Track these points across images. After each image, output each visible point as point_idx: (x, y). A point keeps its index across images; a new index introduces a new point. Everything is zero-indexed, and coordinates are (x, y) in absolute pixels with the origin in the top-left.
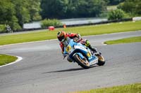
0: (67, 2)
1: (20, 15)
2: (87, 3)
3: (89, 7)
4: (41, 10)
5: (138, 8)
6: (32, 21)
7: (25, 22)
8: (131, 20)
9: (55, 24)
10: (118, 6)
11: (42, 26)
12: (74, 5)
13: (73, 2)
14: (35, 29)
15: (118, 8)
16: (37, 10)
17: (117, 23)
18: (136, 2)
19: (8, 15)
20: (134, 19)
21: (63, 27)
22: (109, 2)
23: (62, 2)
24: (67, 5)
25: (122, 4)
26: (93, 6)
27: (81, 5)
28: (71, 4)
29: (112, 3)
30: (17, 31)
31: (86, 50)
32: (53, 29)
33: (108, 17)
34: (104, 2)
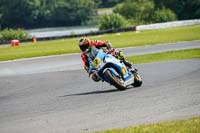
0: (38, 3)
2: (68, 5)
3: (70, 11)
5: (145, 12)
8: (134, 29)
9: (21, 36)
10: (115, 8)
12: (48, 8)
13: (47, 3)
15: (115, 12)
17: (113, 35)
18: (142, 2)
20: (138, 28)
21: (32, 40)
22: (101, 2)
23: (31, 3)
24: (38, 8)
25: (120, 6)
26: (78, 9)
27: (59, 8)
28: (44, 6)
29: (105, 4)
32: (17, 44)
33: (100, 25)
34: (93, 3)
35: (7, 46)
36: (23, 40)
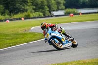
1: (50, 5)
4: (65, 2)
6: (58, 10)
7: (54, 11)
9: (74, 12)
11: (65, 13)
14: (60, 16)
16: (62, 2)
19: (42, 5)
30: (48, 16)
31: (61, 36)
32: (72, 16)
35: (68, 16)
36: (75, 14)
